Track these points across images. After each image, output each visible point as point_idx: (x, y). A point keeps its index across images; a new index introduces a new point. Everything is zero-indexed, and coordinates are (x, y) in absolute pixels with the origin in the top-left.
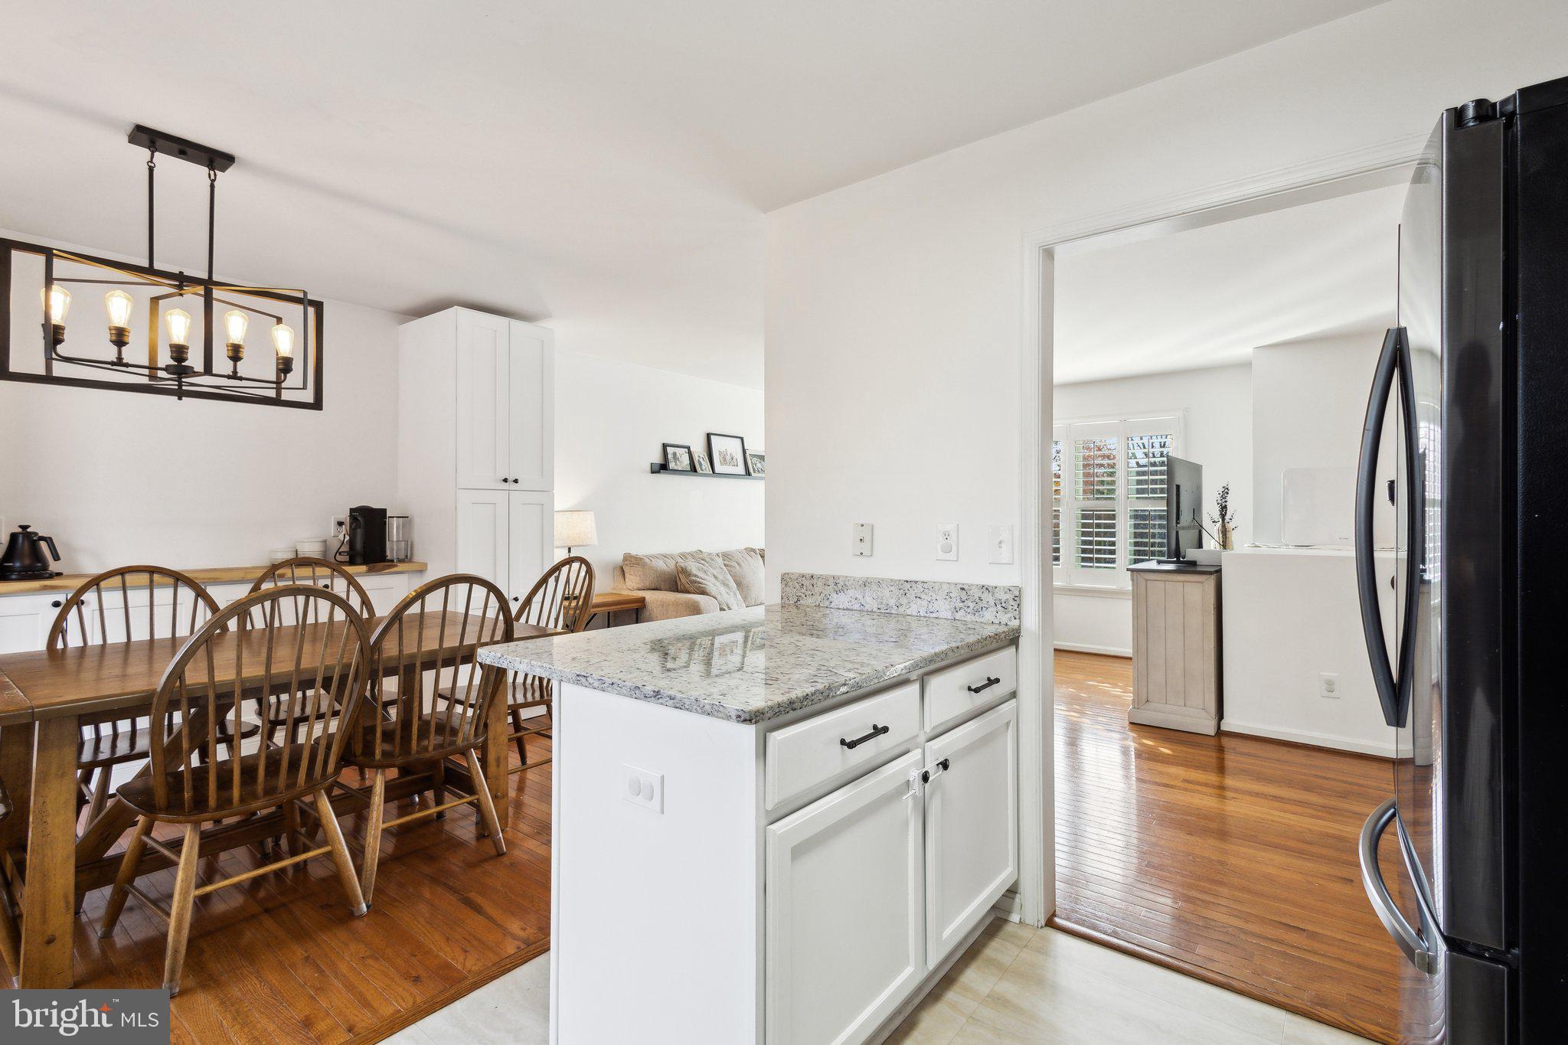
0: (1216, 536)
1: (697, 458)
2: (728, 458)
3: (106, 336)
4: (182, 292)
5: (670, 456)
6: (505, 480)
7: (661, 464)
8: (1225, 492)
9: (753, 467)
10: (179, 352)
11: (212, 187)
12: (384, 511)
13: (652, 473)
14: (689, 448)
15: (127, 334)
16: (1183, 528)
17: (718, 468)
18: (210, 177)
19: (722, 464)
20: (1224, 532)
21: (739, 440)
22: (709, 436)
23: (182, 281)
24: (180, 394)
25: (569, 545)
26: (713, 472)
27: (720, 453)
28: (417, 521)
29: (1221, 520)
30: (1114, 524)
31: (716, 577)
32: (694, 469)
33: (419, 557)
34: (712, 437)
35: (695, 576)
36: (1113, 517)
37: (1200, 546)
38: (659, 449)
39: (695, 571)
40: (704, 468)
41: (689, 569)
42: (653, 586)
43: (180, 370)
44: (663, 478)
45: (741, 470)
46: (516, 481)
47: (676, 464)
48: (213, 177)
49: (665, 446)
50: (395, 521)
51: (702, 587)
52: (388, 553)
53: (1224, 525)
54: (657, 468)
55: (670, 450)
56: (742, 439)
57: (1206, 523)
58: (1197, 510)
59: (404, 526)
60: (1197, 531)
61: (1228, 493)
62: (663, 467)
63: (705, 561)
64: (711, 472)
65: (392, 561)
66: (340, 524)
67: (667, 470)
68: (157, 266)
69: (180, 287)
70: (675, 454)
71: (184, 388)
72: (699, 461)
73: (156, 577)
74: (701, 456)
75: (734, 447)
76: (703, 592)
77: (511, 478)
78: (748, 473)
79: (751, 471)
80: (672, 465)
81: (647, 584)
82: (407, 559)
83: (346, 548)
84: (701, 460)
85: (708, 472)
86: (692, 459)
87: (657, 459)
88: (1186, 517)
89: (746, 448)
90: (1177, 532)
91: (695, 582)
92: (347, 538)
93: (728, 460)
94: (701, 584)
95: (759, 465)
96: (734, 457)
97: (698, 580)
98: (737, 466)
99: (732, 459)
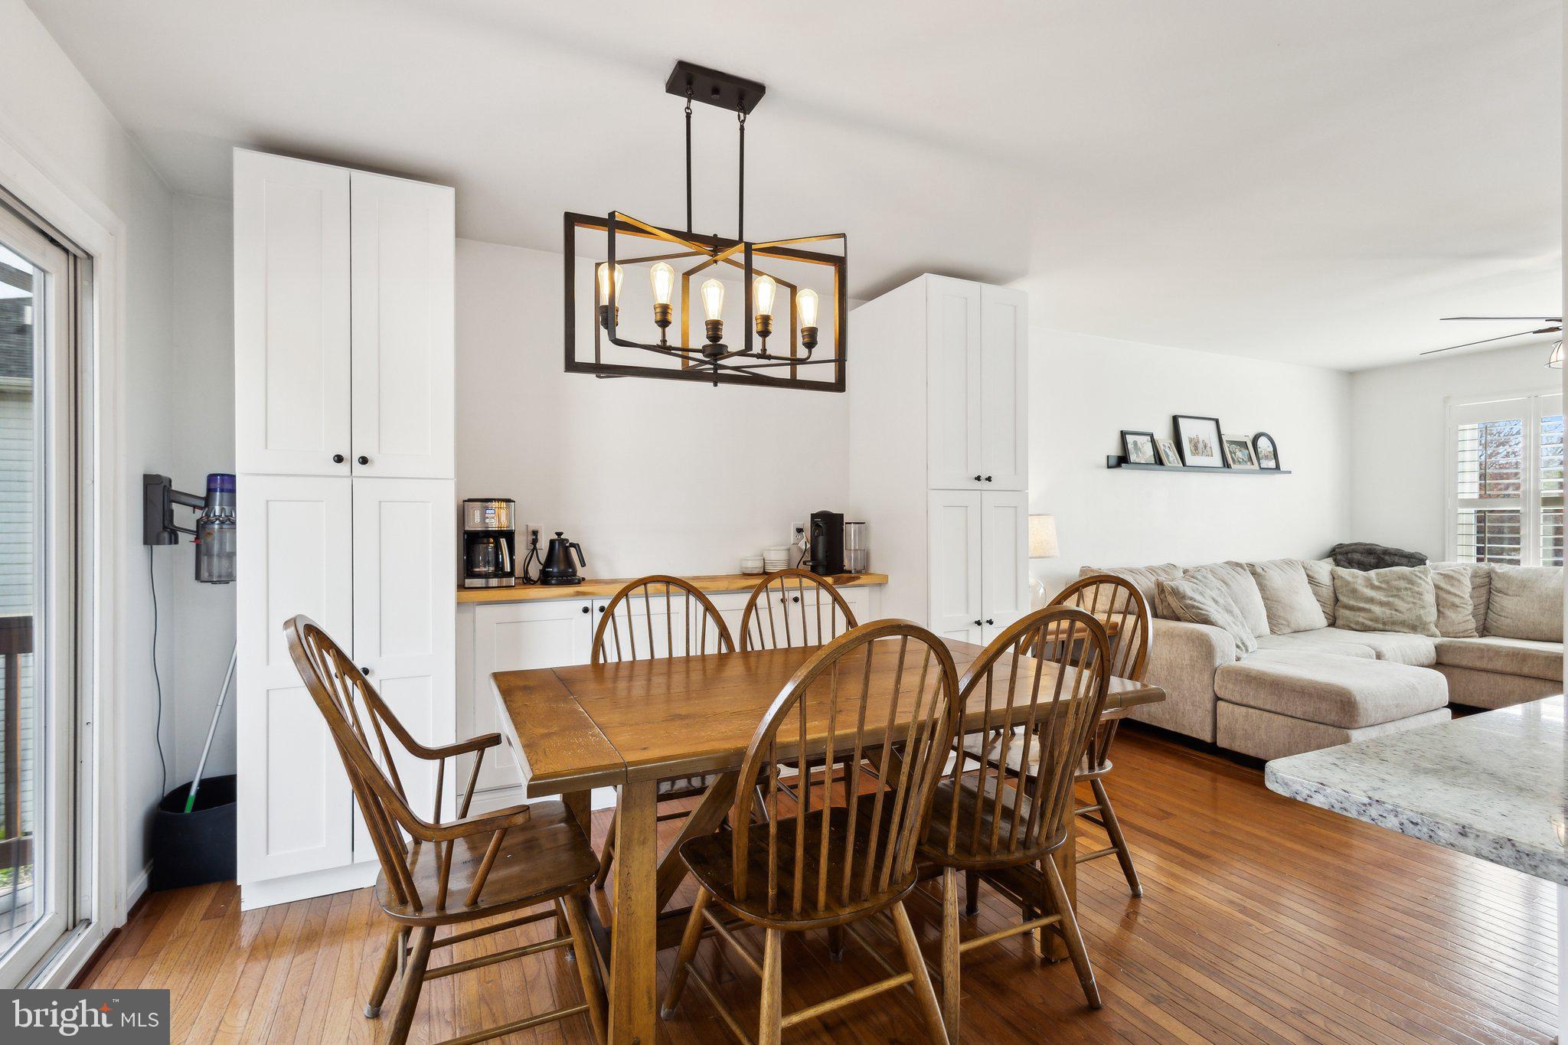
1: (1162, 448)
2: (1201, 446)
3: (652, 317)
4: (715, 258)
5: (1130, 446)
6: (978, 478)
7: (1119, 457)
9: (1232, 457)
10: (714, 329)
11: (742, 129)
12: (842, 516)
13: (1108, 467)
14: (1152, 436)
15: (670, 311)
17: (1190, 459)
18: (739, 119)
19: (1193, 454)
21: (1213, 424)
22: (1175, 419)
23: (717, 245)
24: (716, 379)
26: (1184, 464)
27: (1191, 441)
28: (874, 527)
31: (1216, 602)
32: (1159, 461)
33: (876, 567)
34: (1180, 420)
35: (1191, 599)
38: (1117, 437)
39: (1189, 593)
40: (1171, 459)
41: (1181, 589)
43: (716, 350)
44: (1123, 473)
45: (1217, 461)
46: (989, 479)
47: (1138, 456)
48: (742, 118)
49: (1123, 434)
50: (853, 528)
51: (1204, 615)
52: (846, 562)
54: (1113, 462)
55: (1130, 439)
56: (1217, 421)
59: (860, 532)
62: (1122, 460)
63: (1197, 579)
64: (1182, 465)
65: (850, 572)
66: (800, 531)
67: (1127, 463)
68: (694, 231)
69: (715, 252)
70: (1135, 443)
71: (719, 371)
72: (1165, 452)
73: (672, 588)
74: (1167, 445)
75: (1206, 432)
76: (1206, 621)
77: (984, 476)
78: (1226, 464)
79: (1230, 461)
80: (1133, 458)
82: (864, 570)
83: (808, 557)
84: (1167, 450)
85: (1176, 465)
86: (1156, 446)
87: (1115, 450)
89: (1222, 433)
91: (1193, 607)
92: (809, 546)
93: (1200, 451)
94: (1201, 609)
95: (1239, 454)
96: (1209, 446)
97: (1196, 604)
98: (1212, 456)
99: (1205, 447)
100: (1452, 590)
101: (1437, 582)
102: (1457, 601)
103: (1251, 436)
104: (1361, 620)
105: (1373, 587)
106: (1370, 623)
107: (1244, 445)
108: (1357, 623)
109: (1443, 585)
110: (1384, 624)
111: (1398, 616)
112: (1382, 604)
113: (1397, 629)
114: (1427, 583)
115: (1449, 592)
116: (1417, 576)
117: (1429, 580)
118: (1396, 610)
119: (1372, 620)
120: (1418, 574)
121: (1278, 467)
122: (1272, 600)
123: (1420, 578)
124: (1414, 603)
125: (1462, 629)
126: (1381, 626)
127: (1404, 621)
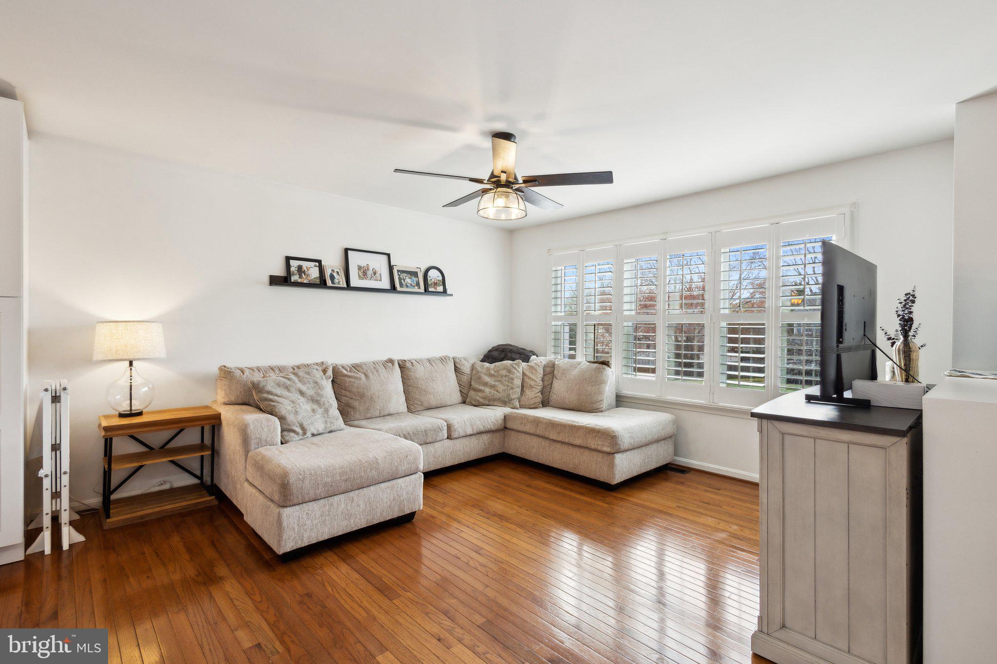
0: (895, 357)
2: (370, 273)
7: (282, 277)
8: (910, 300)
9: (400, 282)
13: (270, 285)
14: (319, 262)
16: (849, 349)
17: (355, 282)
19: (361, 279)
20: (907, 352)
21: (385, 257)
22: (346, 250)
25: (131, 357)
26: (348, 286)
27: (360, 268)
29: (902, 338)
30: (763, 339)
32: (323, 283)
34: (349, 252)
35: (269, 392)
36: (761, 331)
37: (873, 375)
38: (281, 261)
39: (270, 387)
42: (240, 401)
44: (284, 290)
45: (385, 284)
47: (301, 277)
49: (288, 260)
53: (906, 343)
54: (275, 281)
55: (294, 264)
56: (389, 255)
57: (881, 341)
58: (868, 324)
60: (869, 352)
61: (913, 302)
62: (285, 280)
64: (346, 286)
67: (289, 283)
75: (379, 264)
79: (398, 285)
81: (233, 399)
84: (335, 274)
86: (323, 272)
87: (279, 270)
88: (852, 334)
89: (392, 264)
90: (839, 357)
91: (266, 399)
93: (369, 276)
94: (273, 401)
95: (408, 280)
96: (379, 273)
97: (271, 397)
98: (381, 280)
99: (375, 273)
100: (531, 376)
101: (525, 371)
102: (533, 383)
103: (423, 269)
104: (478, 398)
105: (491, 375)
106: (481, 400)
107: (414, 274)
108: (475, 400)
109: (527, 373)
110: (489, 400)
111: (497, 395)
112: (492, 387)
113: (496, 404)
114: (518, 371)
115: (530, 378)
116: (513, 367)
117: (520, 370)
118: (497, 391)
119: (483, 398)
120: (515, 366)
121: (445, 291)
122: (413, 387)
123: (515, 368)
124: (508, 386)
125: (533, 402)
126: (487, 402)
127: (500, 398)
